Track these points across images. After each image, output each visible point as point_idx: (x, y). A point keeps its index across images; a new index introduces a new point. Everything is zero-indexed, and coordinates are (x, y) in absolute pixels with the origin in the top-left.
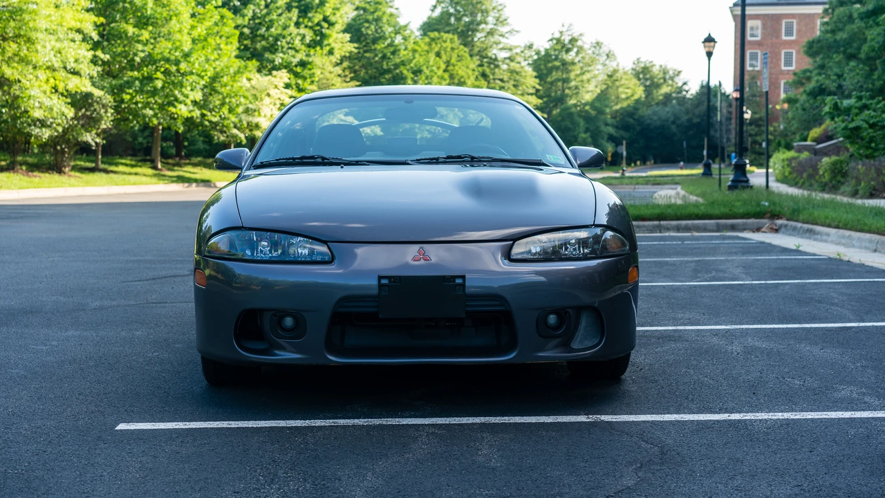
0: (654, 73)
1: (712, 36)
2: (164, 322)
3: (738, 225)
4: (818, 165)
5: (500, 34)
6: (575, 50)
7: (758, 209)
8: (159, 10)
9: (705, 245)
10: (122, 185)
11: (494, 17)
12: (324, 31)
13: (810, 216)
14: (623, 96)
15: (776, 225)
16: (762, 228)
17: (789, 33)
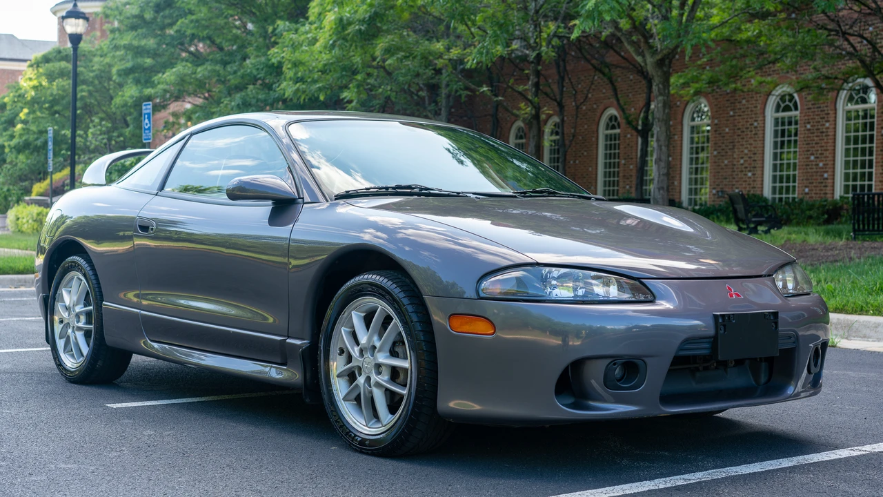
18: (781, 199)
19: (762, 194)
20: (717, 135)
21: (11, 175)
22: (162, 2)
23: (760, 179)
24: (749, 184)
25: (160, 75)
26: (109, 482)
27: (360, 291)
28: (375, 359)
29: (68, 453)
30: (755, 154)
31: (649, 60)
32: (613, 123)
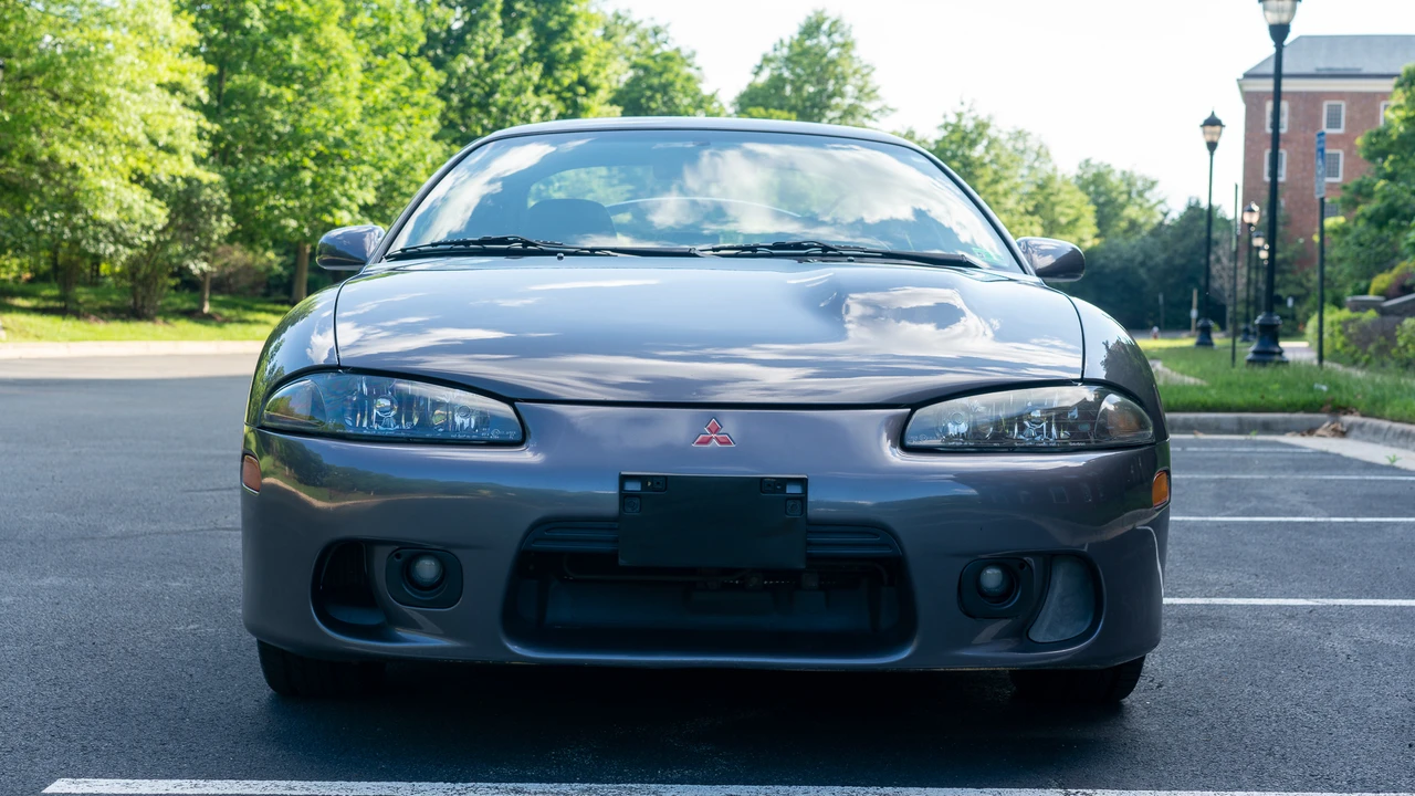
0: (1112, 183)
1: (1219, 116)
2: (232, 565)
3: (1276, 422)
4: (1396, 330)
5: (864, 113)
6: (985, 142)
7: (1311, 397)
8: (312, 57)
9: (1224, 455)
10: (242, 339)
11: (855, 86)
12: (579, 100)
13: (1406, 408)
14: (1063, 220)
15: (1342, 425)
16: (1317, 428)
17: (1334, 123)
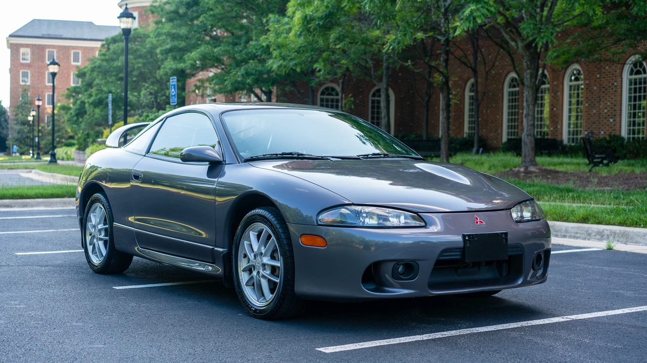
18: (634, 138)
19: (620, 135)
20: (588, 92)
21: (89, 123)
22: (191, 2)
23: (619, 124)
24: (611, 128)
25: (189, 54)
26: (98, 333)
27: (254, 219)
28: (262, 260)
29: (80, 317)
30: (615, 105)
31: (520, 44)
32: (514, 83)
